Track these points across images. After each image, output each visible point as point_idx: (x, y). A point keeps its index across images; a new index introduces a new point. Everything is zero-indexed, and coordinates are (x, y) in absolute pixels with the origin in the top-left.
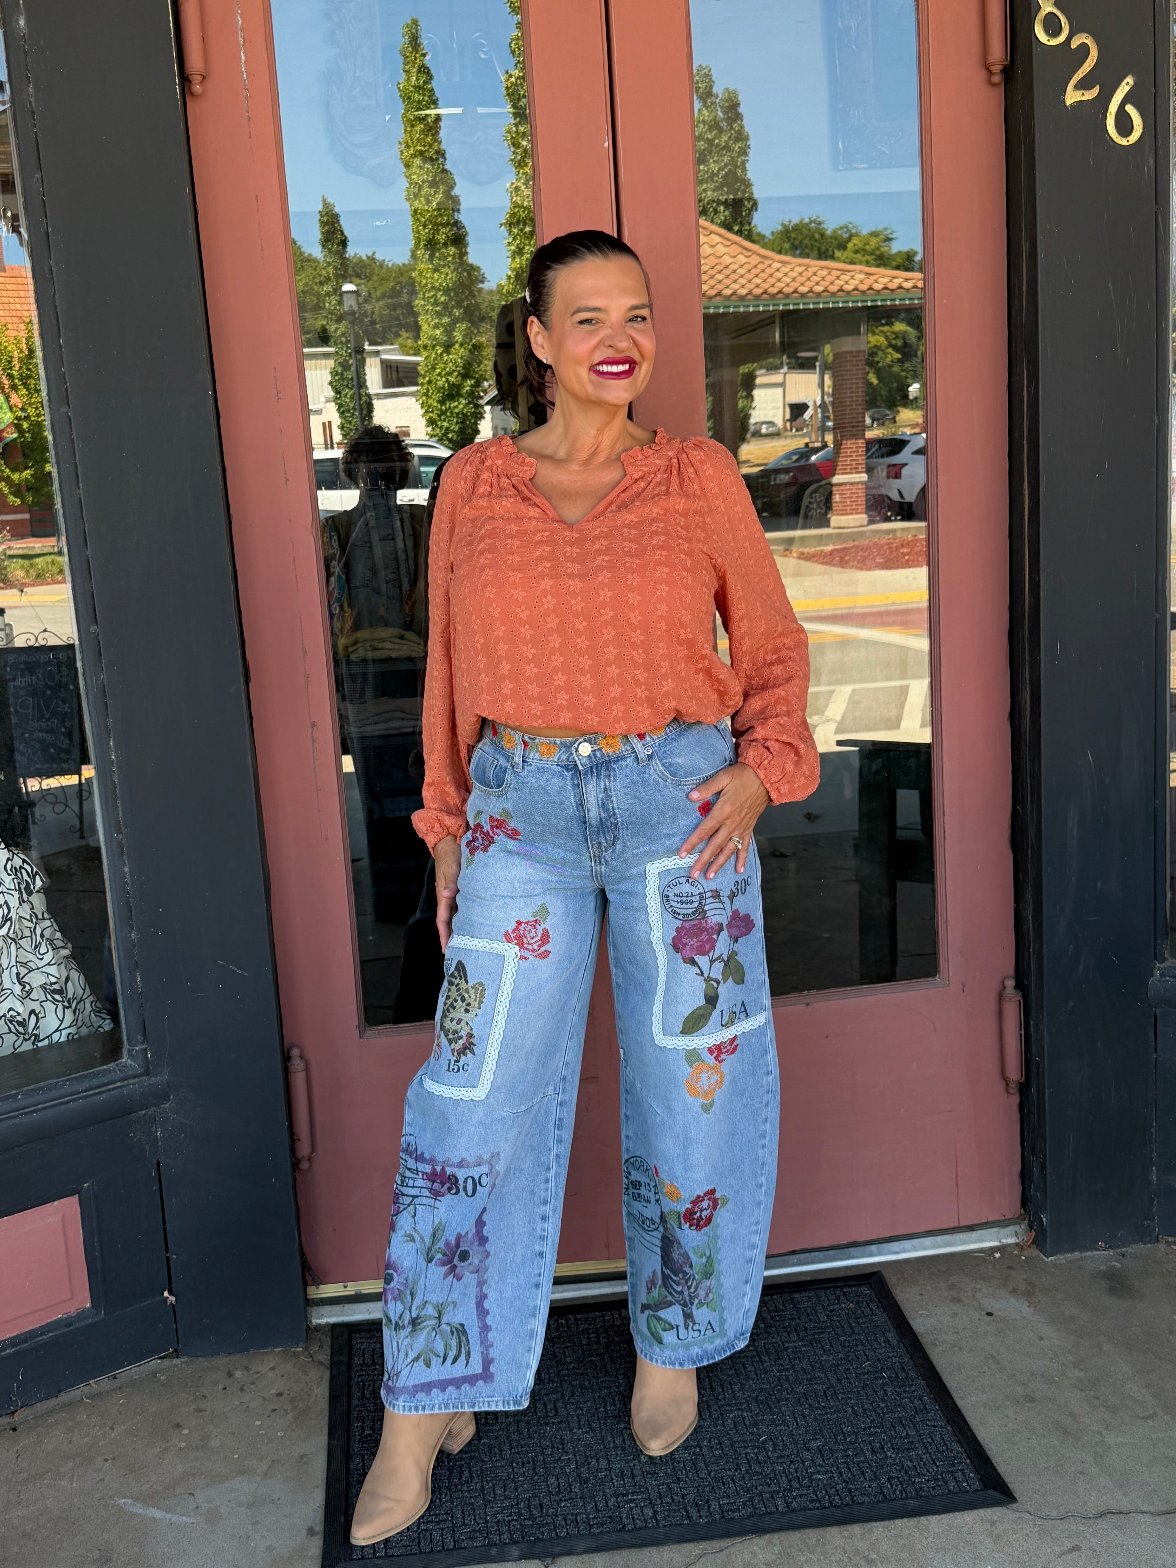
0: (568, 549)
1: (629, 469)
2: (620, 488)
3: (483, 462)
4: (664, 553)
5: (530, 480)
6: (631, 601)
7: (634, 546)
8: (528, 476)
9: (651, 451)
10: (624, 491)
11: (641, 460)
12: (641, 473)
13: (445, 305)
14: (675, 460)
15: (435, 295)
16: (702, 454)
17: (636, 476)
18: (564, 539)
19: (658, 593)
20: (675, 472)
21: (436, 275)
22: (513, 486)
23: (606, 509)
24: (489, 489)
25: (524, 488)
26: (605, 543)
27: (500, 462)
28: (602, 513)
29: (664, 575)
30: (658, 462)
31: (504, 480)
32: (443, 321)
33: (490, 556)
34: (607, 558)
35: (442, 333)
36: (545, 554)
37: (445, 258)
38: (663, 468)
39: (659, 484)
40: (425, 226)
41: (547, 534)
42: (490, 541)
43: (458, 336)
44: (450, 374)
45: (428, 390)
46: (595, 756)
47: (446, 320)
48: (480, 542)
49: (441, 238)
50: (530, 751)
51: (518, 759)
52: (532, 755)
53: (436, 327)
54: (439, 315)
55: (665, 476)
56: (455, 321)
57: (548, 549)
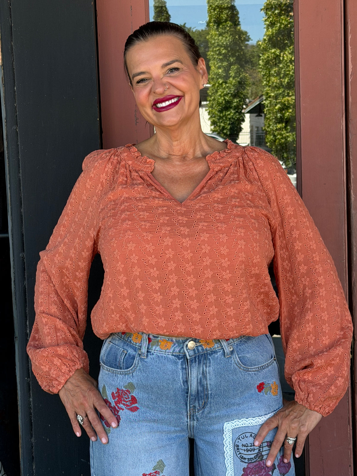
0: (180, 218)
1: (212, 165)
2: (207, 177)
3: (119, 163)
4: (242, 219)
5: (151, 173)
6: (223, 252)
7: (222, 216)
8: (149, 170)
9: (225, 154)
10: (210, 179)
11: (219, 159)
12: (219, 168)
13: (225, 55)
14: (241, 158)
15: (219, 50)
16: (256, 154)
17: (216, 169)
18: (176, 212)
19: (239, 247)
20: (241, 165)
21: (220, 38)
22: (141, 177)
23: (201, 191)
24: (125, 179)
25: (148, 179)
26: (204, 214)
27: (130, 162)
28: (199, 194)
29: (242, 234)
30: (230, 160)
31: (134, 174)
32: (224, 65)
33: (130, 222)
34: (206, 224)
35: (222, 72)
36: (166, 222)
37: (225, 28)
38: (233, 163)
39: (233, 173)
40: (215, 10)
41: (165, 208)
42: (128, 213)
43: (232, 74)
44: (226, 95)
45: (213, 104)
46: (198, 350)
47: (225, 64)
48: (121, 214)
49: (224, 16)
50: (153, 345)
51: (144, 350)
52: (154, 348)
53: (219, 68)
54: (221, 61)
55: (236, 169)
56: (231, 64)
57: (167, 218)
